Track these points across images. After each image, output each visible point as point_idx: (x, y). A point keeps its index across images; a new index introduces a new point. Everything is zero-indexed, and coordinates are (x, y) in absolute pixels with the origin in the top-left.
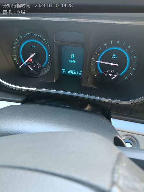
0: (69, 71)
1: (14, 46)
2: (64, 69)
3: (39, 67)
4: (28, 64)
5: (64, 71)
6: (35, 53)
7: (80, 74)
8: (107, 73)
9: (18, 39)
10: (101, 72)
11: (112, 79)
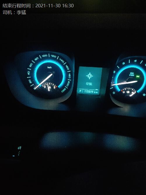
0: (86, 90)
3: (54, 88)
4: (43, 85)
5: (80, 91)
7: (97, 92)
8: (124, 90)
10: (119, 90)
11: (131, 96)
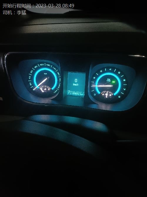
0: (73, 92)
1: (31, 74)
2: (70, 91)
3: (49, 90)
4: (41, 87)
6: (47, 78)
7: (82, 94)
9: (34, 68)
10: (99, 93)
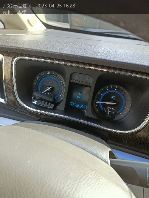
1: (36, 80)
5: (72, 105)
6: (51, 87)
9: (41, 76)
10: (102, 109)
